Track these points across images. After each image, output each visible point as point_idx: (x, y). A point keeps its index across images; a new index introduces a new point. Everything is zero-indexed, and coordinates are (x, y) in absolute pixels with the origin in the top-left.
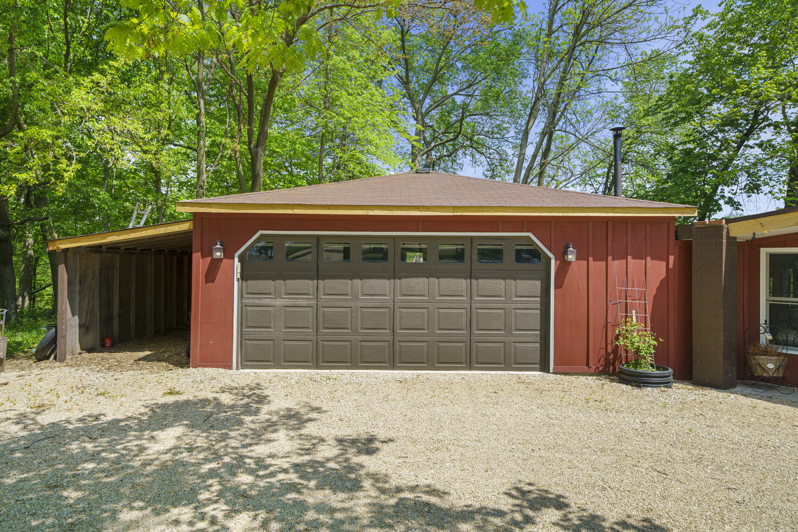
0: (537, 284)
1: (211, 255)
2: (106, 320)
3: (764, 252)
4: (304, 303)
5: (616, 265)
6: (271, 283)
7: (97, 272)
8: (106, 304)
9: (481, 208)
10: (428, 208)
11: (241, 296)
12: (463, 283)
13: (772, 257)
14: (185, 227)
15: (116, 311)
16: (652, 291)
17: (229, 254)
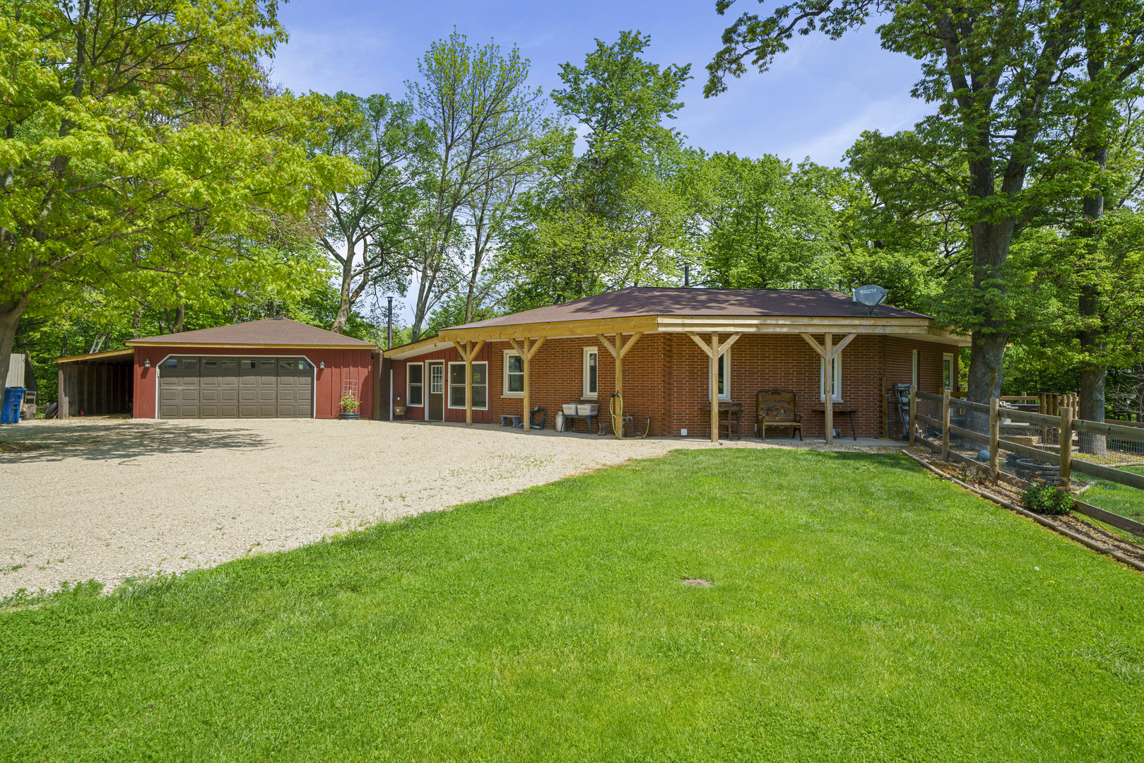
0: (310, 378)
1: (144, 365)
2: (81, 401)
3: (408, 364)
4: (193, 388)
5: (345, 370)
6: (176, 379)
7: (76, 375)
8: (81, 393)
9: (278, 345)
10: (252, 345)
11: (160, 385)
12: (274, 379)
13: (411, 366)
14: (130, 351)
15: (86, 396)
16: (361, 381)
17: (153, 365)
